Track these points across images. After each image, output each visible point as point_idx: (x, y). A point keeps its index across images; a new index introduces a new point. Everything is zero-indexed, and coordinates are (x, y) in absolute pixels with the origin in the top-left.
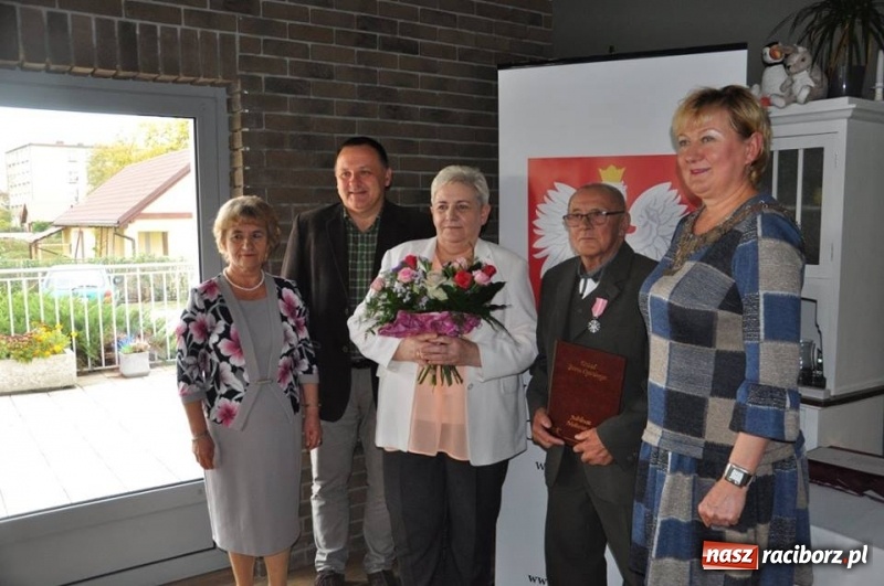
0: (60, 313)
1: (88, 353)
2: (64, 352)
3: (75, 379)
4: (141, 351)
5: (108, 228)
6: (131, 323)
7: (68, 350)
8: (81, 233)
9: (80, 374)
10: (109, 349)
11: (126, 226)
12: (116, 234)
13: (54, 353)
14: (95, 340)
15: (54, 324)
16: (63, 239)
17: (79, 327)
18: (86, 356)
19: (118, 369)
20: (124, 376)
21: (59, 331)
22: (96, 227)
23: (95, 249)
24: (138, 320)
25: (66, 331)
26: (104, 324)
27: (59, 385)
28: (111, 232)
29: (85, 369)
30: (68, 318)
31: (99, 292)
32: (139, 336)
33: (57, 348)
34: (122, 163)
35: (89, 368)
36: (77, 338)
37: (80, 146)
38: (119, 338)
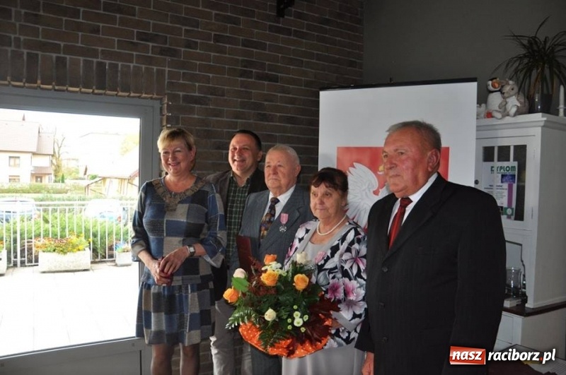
0: (85, 227)
1: (99, 251)
2: (84, 250)
3: (88, 265)
4: (128, 251)
5: (125, 179)
6: (124, 235)
7: (87, 249)
8: (111, 181)
9: (92, 263)
10: (111, 248)
12: (129, 182)
13: (79, 250)
14: (103, 243)
15: (81, 233)
16: (102, 184)
17: (95, 235)
18: (97, 253)
19: (115, 260)
20: (116, 265)
21: (83, 237)
22: (119, 179)
23: (118, 191)
24: (127, 233)
25: (87, 237)
26: (108, 234)
27: (81, 268)
28: (126, 182)
29: (97, 260)
30: (89, 230)
32: (128, 243)
33: (81, 247)
35: (99, 260)
36: (93, 242)
37: (117, 134)
38: (116, 243)
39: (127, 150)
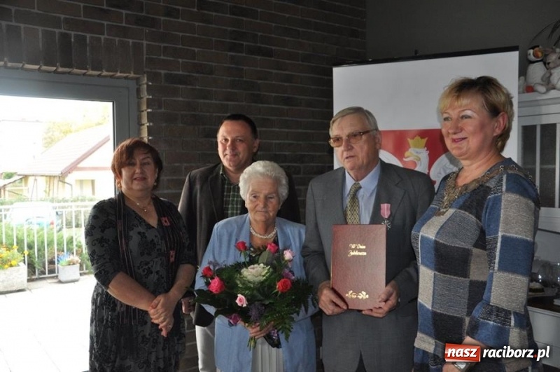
0: (17, 237)
1: (36, 265)
2: (19, 266)
4: (74, 264)
5: (54, 177)
6: (67, 244)
7: (22, 264)
8: (36, 180)
9: (29, 281)
10: (52, 262)
11: (67, 176)
12: (60, 181)
13: (11, 266)
14: (41, 256)
15: (13, 244)
16: (23, 184)
17: (30, 247)
18: (34, 268)
19: (57, 276)
20: (60, 282)
21: (16, 250)
22: (46, 176)
23: (45, 191)
24: (72, 242)
25: (21, 250)
26: (48, 245)
27: (13, 289)
28: (56, 180)
29: (33, 277)
30: (23, 241)
31: (46, 222)
32: (73, 253)
33: (13, 262)
34: (66, 133)
35: (36, 276)
36: (29, 255)
37: (37, 121)
38: (58, 255)
39: (52, 141)
